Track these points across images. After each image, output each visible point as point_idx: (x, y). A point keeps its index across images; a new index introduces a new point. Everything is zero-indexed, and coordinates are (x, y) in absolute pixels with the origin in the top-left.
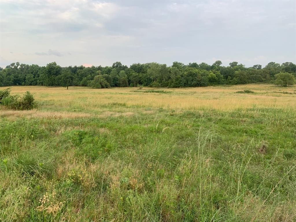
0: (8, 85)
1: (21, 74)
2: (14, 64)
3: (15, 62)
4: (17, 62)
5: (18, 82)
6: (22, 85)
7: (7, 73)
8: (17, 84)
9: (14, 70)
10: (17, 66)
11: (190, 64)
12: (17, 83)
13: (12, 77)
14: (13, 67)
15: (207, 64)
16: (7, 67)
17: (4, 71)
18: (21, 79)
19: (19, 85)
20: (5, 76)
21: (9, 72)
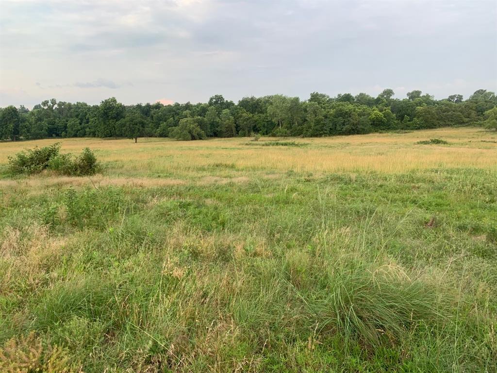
0: (39, 136)
1: (59, 118)
2: (48, 102)
3: (49, 99)
4: (53, 99)
5: (55, 132)
6: (61, 136)
7: (37, 117)
8: (53, 135)
9: (48, 112)
10: (53, 106)
11: (339, 95)
12: (53, 133)
13: (45, 123)
14: (46, 108)
15: (368, 96)
16: (36, 107)
17: (32, 113)
18: (59, 128)
19: (56, 136)
20: (34, 122)
21: (39, 116)
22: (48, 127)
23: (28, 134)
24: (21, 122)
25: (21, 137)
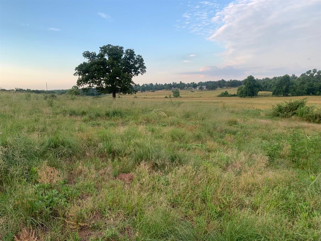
0: (300, 94)
1: (317, 82)
4: (314, 69)
6: (316, 94)
7: (301, 82)
9: (309, 78)
12: (311, 92)
13: (306, 86)
14: (309, 75)
16: (302, 75)
17: (299, 79)
18: (316, 88)
19: (312, 94)
20: (299, 85)
22: (308, 89)
23: (294, 92)
24: (291, 85)
25: (289, 94)
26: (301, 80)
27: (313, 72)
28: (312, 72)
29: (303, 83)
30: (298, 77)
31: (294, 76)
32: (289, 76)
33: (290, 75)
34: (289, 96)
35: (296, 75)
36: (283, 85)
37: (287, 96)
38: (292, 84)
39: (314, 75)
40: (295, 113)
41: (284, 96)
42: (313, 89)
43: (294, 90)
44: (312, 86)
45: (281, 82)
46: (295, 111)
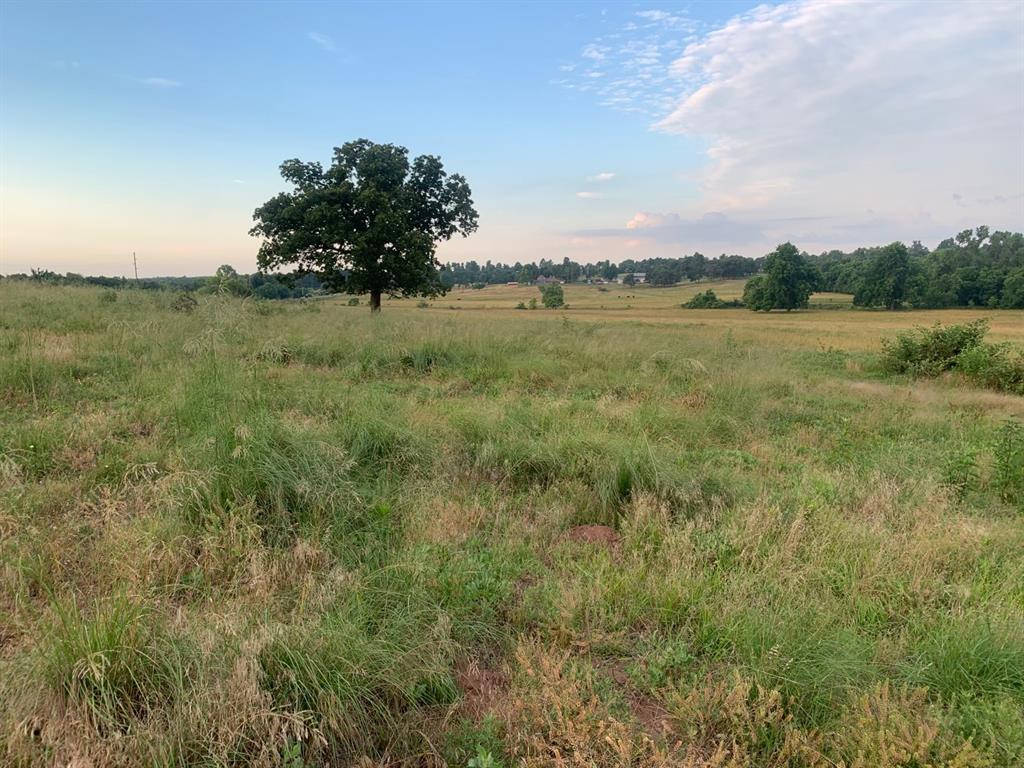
0: (939, 303)
1: (989, 266)
2: (971, 234)
3: (974, 226)
4: (982, 227)
5: (976, 296)
6: (987, 305)
7: (942, 265)
9: (966, 254)
10: (980, 241)
12: (970, 298)
14: (964, 245)
16: (944, 244)
17: (934, 257)
19: (975, 304)
21: (947, 262)
22: (962, 286)
23: (919, 298)
25: (905, 304)
26: (941, 259)
27: (979, 235)
28: (974, 236)
29: (947, 269)
30: (931, 250)
31: (917, 245)
32: (903, 246)
33: (909, 244)
34: (904, 309)
35: (924, 244)
36: (887, 274)
37: (898, 307)
38: (915, 272)
39: (981, 246)
40: (954, 364)
41: (888, 309)
42: (978, 290)
43: (920, 293)
44: (973, 280)
45: (881, 265)
46: (953, 358)
